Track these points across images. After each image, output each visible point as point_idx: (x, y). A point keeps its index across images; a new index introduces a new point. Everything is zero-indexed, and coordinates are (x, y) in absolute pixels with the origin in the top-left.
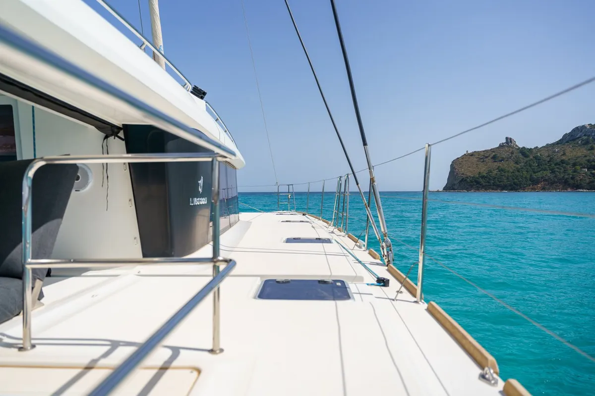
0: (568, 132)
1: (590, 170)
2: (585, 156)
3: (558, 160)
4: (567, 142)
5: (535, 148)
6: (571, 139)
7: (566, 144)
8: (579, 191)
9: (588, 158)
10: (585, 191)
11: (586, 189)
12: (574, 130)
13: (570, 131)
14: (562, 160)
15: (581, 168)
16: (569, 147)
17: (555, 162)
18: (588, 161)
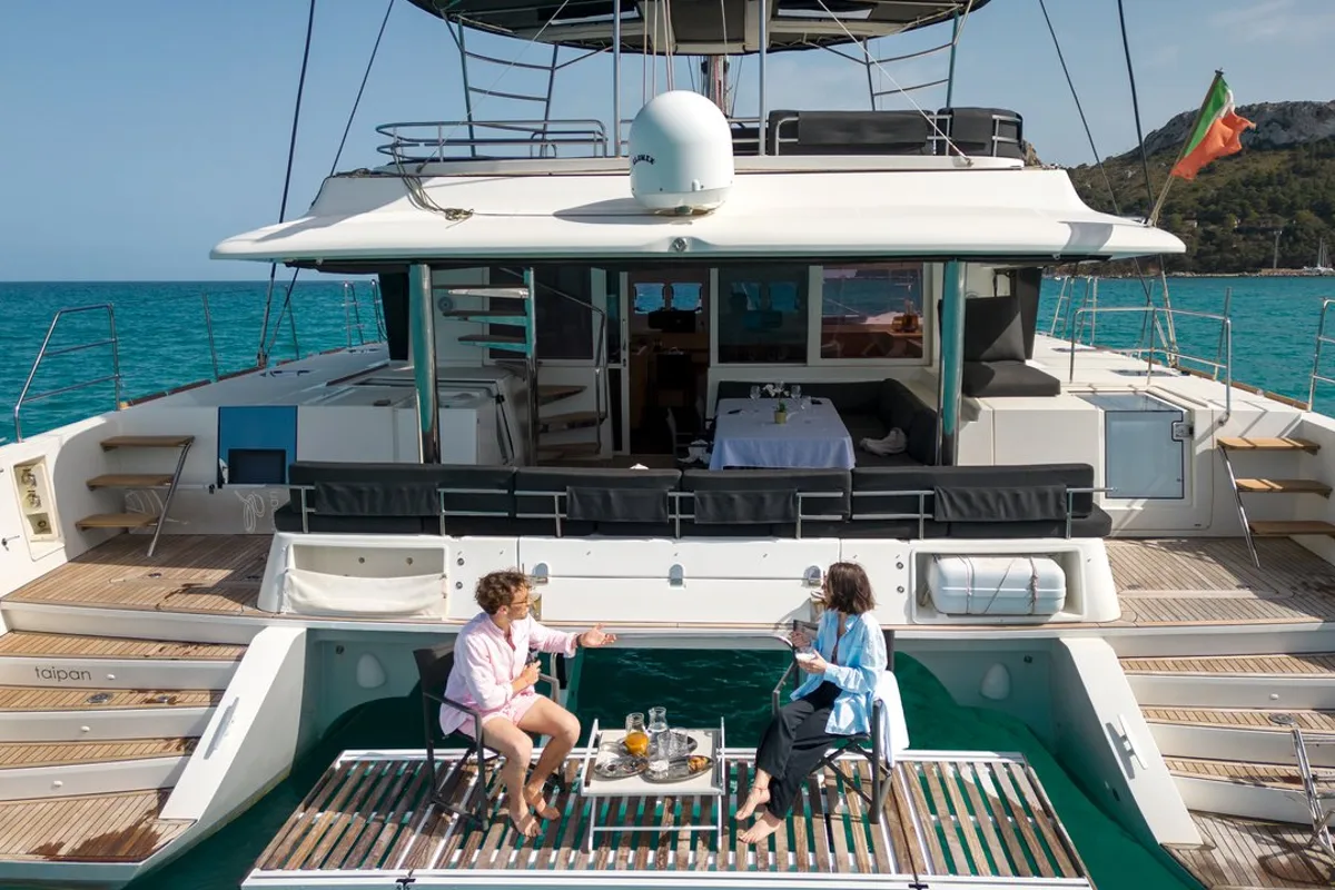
0: (1158, 128)
1: (1205, 223)
2: (1195, 190)
3: (1132, 200)
4: (1156, 153)
5: (1078, 168)
6: (1165, 145)
7: (1153, 158)
8: (1175, 276)
9: (1200, 194)
10: (1188, 275)
11: (1190, 271)
12: (1172, 123)
13: (1164, 125)
14: (1140, 200)
15: (1184, 219)
16: (1160, 166)
17: (1126, 203)
18: (1201, 201)
